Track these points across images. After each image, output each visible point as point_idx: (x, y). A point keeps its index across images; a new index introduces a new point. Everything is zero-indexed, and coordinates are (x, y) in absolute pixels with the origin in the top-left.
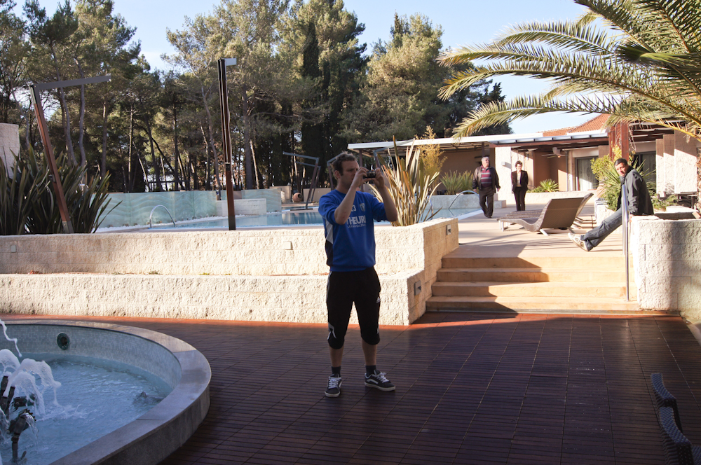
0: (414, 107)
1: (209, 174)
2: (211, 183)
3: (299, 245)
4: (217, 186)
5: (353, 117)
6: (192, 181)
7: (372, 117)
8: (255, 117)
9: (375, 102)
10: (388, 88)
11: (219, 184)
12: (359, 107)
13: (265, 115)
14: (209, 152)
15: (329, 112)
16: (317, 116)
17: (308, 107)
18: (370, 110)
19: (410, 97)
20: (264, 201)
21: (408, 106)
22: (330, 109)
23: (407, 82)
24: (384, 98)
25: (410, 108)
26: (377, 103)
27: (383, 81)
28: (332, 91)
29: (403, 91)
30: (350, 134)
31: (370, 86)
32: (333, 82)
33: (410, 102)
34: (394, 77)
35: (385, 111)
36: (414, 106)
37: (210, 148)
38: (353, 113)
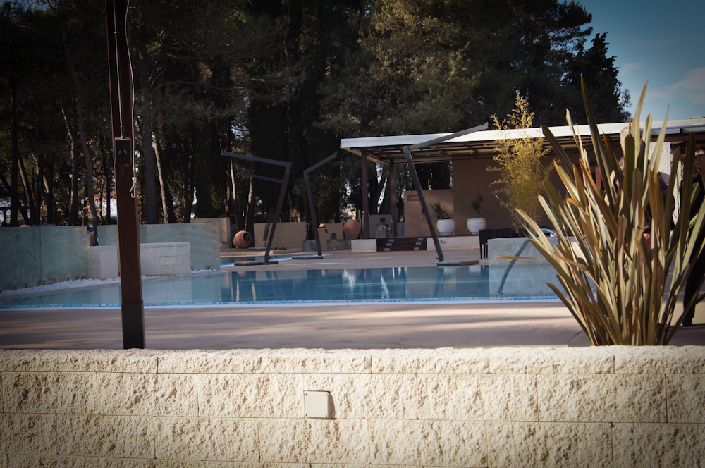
0: (460, 73)
1: (76, 196)
2: (80, 213)
3: (356, 404)
4: (91, 217)
5: (345, 91)
6: (44, 208)
7: (380, 90)
8: (163, 89)
9: (386, 63)
10: (411, 38)
11: (94, 213)
12: (357, 73)
13: (182, 86)
14: (77, 154)
15: (302, 81)
16: (279, 88)
17: (263, 72)
18: (378, 77)
19: (452, 54)
20: (186, 247)
21: (449, 70)
22: (303, 74)
23: (445, 26)
24: (404, 56)
25: (452, 73)
26: (391, 65)
27: (403, 24)
28: (305, 43)
29: (439, 44)
30: (339, 122)
31: (378, 34)
32: (308, 26)
33: (452, 63)
34: (421, 18)
35: (406, 80)
36: (459, 70)
37: (79, 148)
38: (345, 83)
